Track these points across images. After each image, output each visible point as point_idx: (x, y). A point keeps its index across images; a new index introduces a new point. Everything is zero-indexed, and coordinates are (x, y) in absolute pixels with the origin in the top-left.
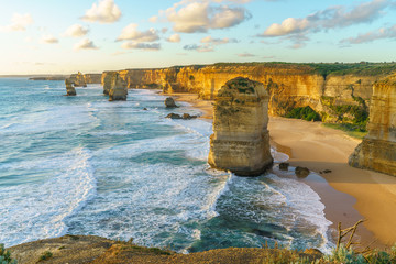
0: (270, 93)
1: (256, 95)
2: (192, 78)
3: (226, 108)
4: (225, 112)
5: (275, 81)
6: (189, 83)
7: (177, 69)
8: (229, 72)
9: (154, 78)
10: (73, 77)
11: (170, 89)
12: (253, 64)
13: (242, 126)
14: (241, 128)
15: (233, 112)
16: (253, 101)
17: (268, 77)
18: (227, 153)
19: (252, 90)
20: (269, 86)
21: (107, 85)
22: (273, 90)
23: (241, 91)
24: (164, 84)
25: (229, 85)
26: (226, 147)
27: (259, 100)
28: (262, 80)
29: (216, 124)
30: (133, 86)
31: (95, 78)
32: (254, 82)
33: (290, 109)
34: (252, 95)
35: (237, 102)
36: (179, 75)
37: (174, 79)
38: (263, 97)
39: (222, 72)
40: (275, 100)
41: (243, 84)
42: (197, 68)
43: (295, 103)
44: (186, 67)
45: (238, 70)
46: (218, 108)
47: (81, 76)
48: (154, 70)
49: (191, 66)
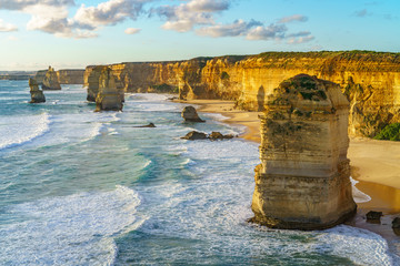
0: (350, 100)
1: (328, 102)
2: (225, 76)
3: (281, 122)
4: (279, 130)
5: (358, 80)
6: (220, 85)
7: (201, 62)
8: (284, 66)
9: (165, 77)
10: (41, 74)
11: (191, 93)
12: (321, 54)
13: (307, 152)
14: (304, 156)
15: (292, 129)
16: (325, 113)
17: (347, 74)
18: (281, 195)
19: (322, 95)
20: (349, 88)
21: (93, 88)
22: (355, 95)
23: (306, 96)
24: (181, 85)
25: (286, 86)
26: (280, 184)
27: (333, 111)
28: (337, 79)
29: (266, 149)
30: (132, 89)
31: (73, 76)
32: (325, 83)
33: (382, 126)
34: (322, 102)
35: (299, 113)
36: (205, 72)
37: (197, 78)
38: (340, 107)
39: (272, 66)
40: (359, 111)
41: (309, 86)
42: (234, 60)
43: (390, 116)
44: (215, 59)
45: (298, 63)
46: (269, 124)
47: (52, 72)
48: (165, 63)
49: (223, 58)
